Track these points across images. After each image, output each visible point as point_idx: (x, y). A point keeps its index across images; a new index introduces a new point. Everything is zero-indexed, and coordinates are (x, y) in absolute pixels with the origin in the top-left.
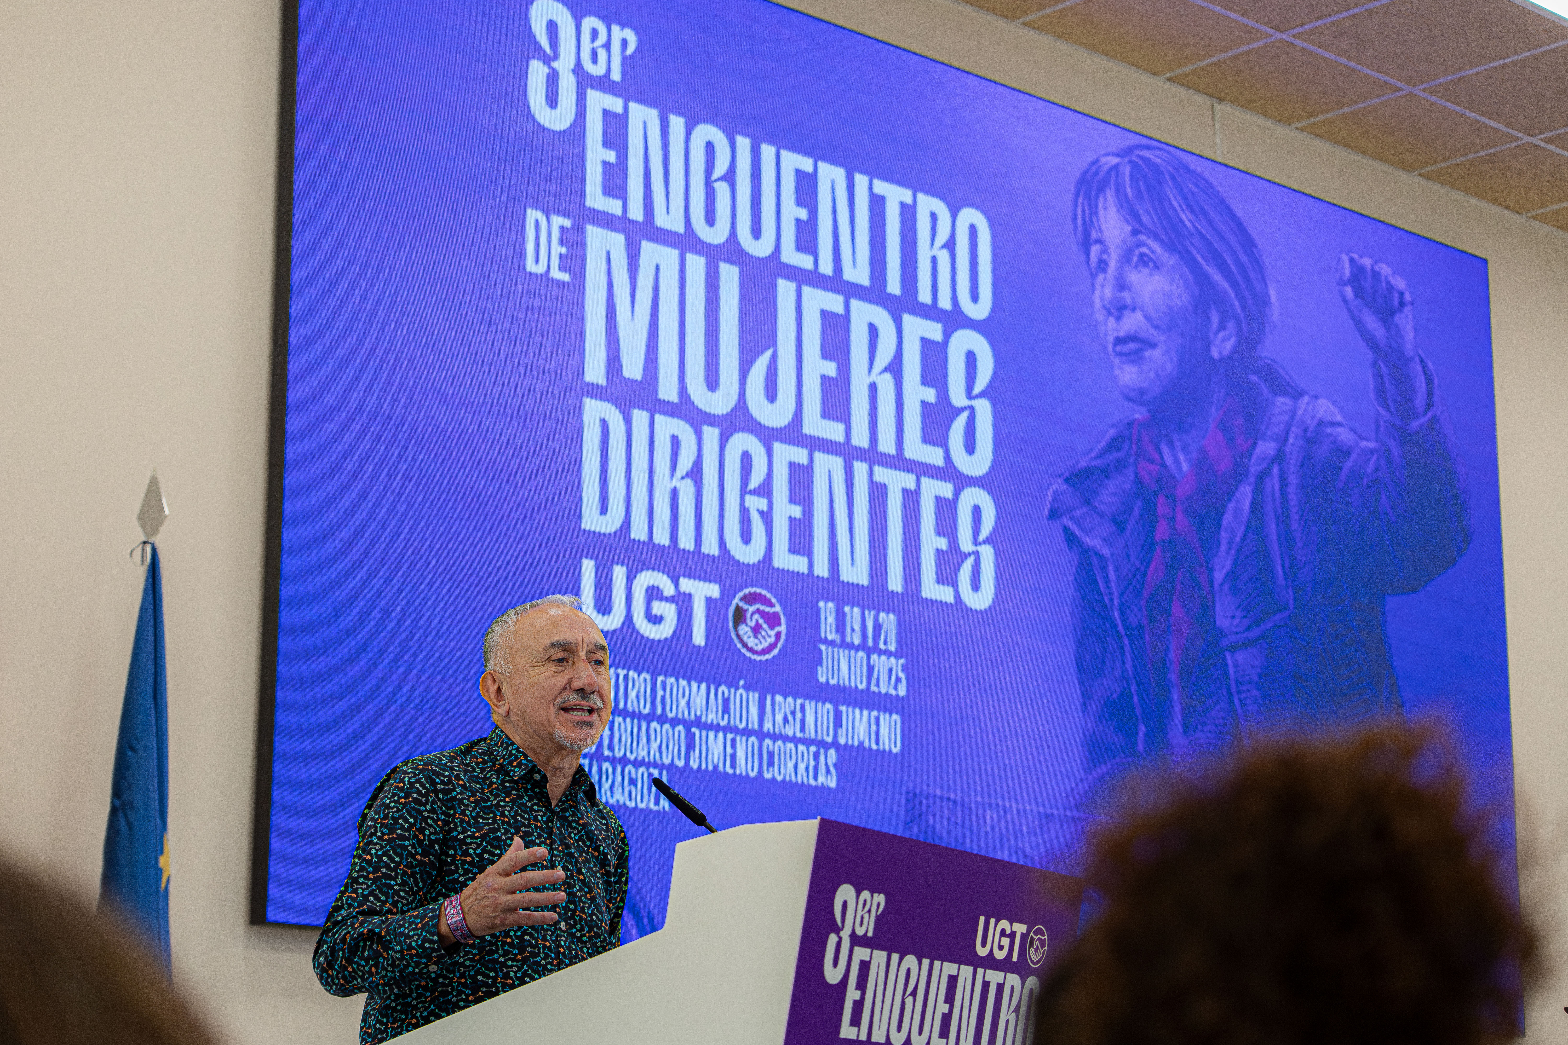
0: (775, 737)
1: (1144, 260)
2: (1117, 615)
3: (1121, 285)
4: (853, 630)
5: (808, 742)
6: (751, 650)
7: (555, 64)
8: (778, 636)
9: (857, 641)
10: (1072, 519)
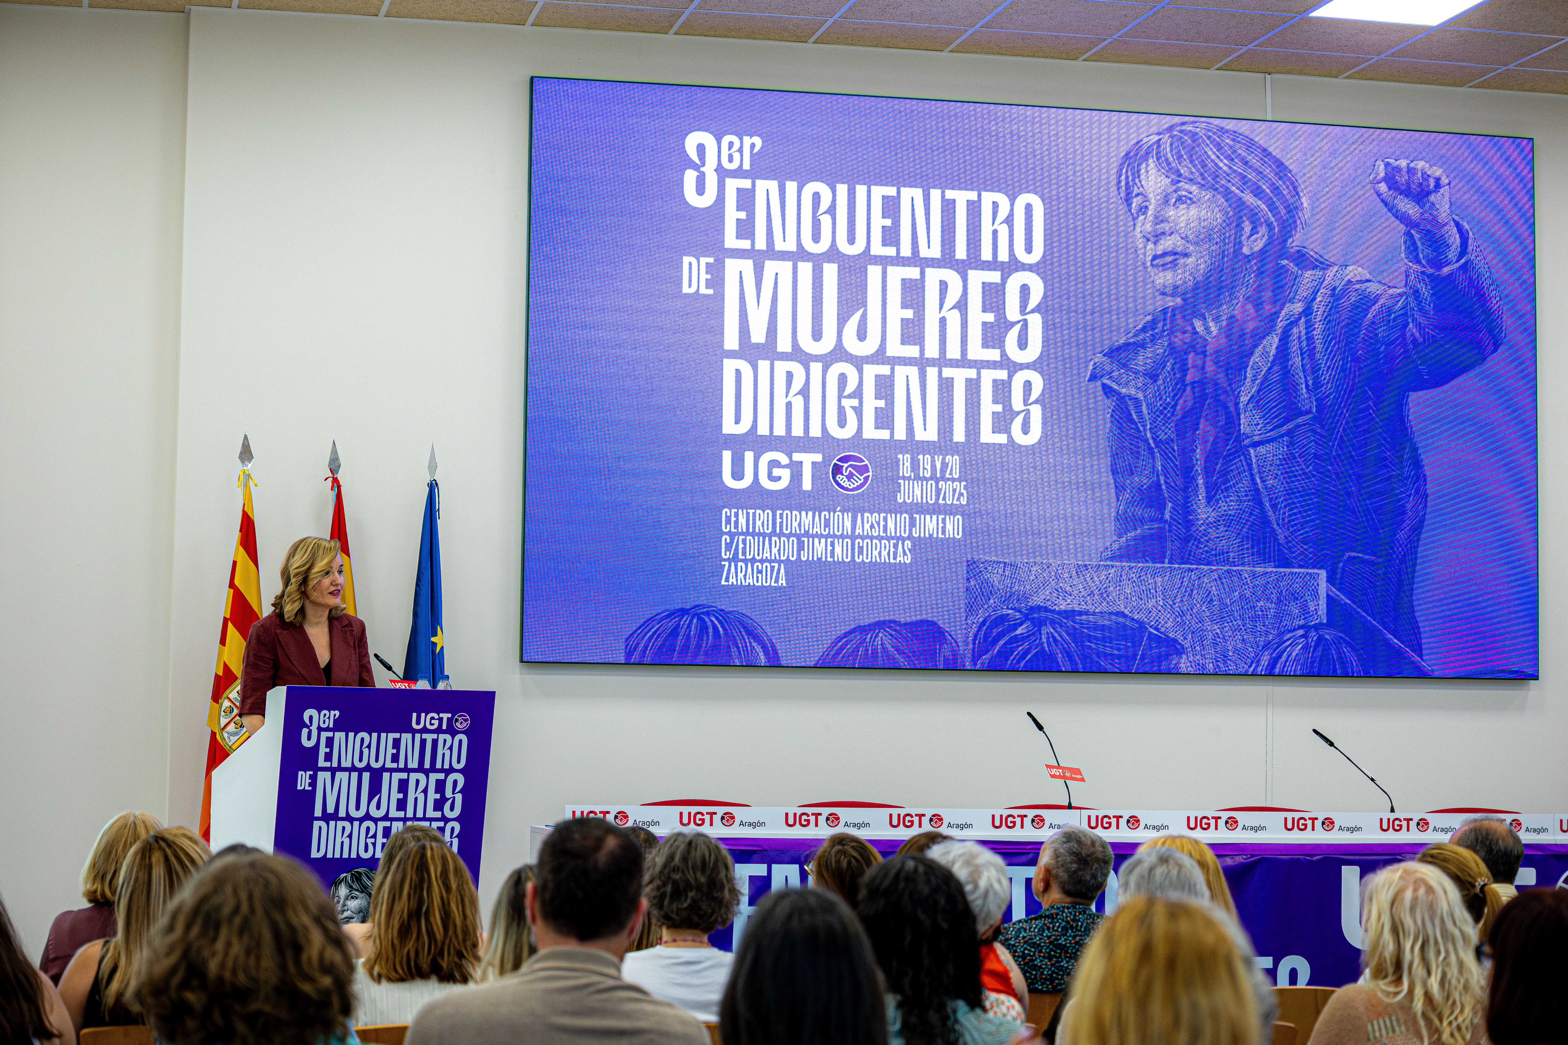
0: (863, 538)
1: (1182, 200)
2: (1149, 435)
3: (1160, 220)
4: (924, 468)
5: (888, 539)
6: (847, 489)
7: (702, 169)
8: (866, 479)
9: (928, 475)
10: (1110, 378)
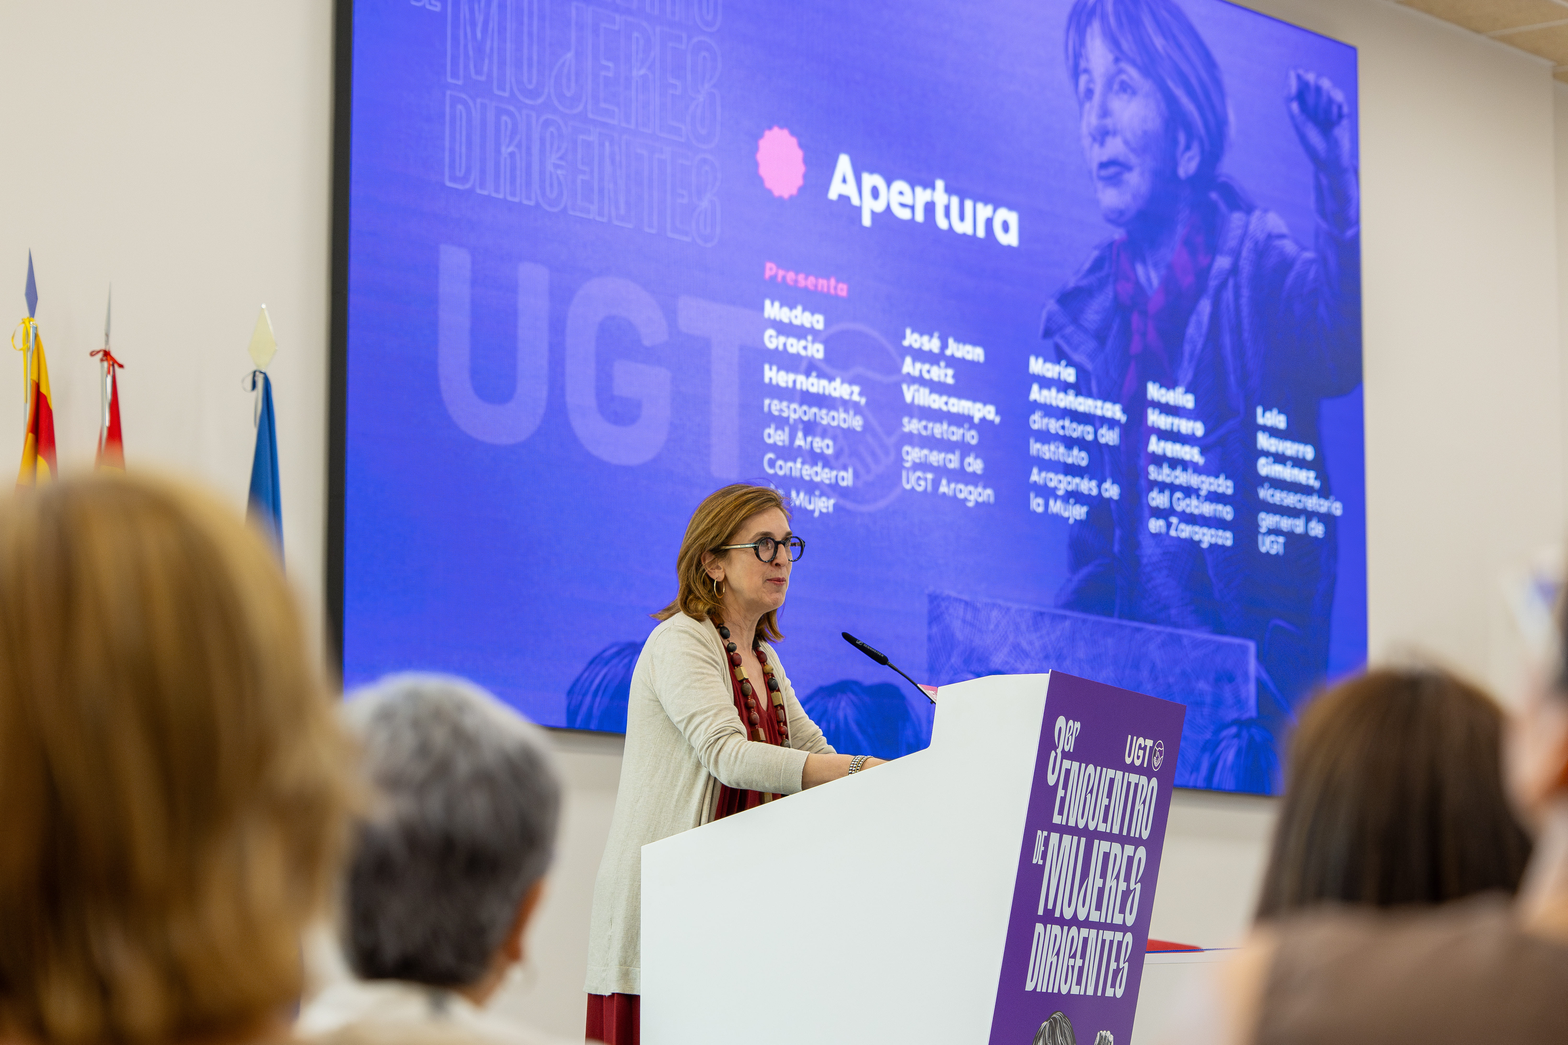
1: (1125, 88)
3: (1105, 113)
10: (1063, 337)
